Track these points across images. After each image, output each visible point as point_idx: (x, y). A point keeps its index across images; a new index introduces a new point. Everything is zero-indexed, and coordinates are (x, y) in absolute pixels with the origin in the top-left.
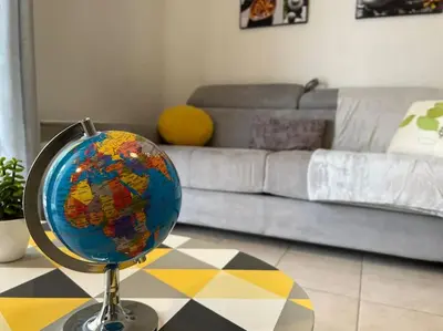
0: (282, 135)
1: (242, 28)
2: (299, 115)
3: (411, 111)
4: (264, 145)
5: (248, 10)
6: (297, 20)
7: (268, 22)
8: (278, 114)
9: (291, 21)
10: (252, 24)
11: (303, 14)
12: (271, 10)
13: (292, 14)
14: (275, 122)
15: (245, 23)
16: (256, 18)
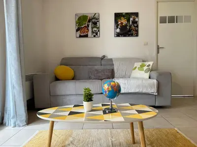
0: (100, 74)
1: (77, 37)
2: (102, 67)
3: (135, 65)
4: (95, 78)
5: (79, 31)
6: (96, 36)
7: (86, 36)
8: (96, 67)
9: (94, 36)
10: (81, 36)
11: (98, 34)
12: (87, 32)
13: (95, 34)
14: (97, 70)
15: (78, 36)
16: (82, 34)
